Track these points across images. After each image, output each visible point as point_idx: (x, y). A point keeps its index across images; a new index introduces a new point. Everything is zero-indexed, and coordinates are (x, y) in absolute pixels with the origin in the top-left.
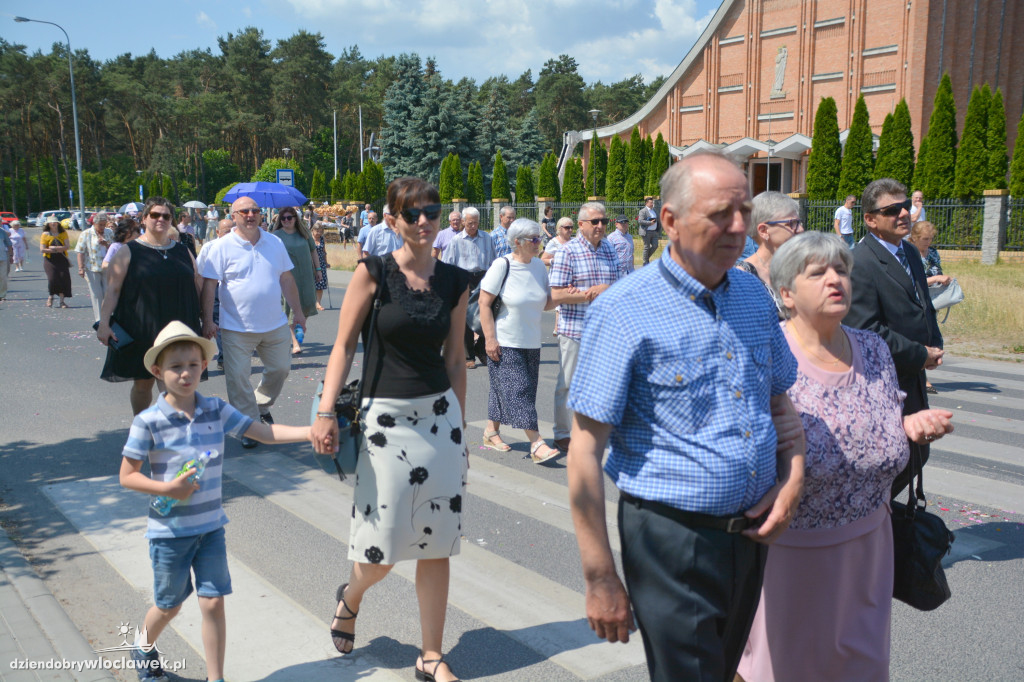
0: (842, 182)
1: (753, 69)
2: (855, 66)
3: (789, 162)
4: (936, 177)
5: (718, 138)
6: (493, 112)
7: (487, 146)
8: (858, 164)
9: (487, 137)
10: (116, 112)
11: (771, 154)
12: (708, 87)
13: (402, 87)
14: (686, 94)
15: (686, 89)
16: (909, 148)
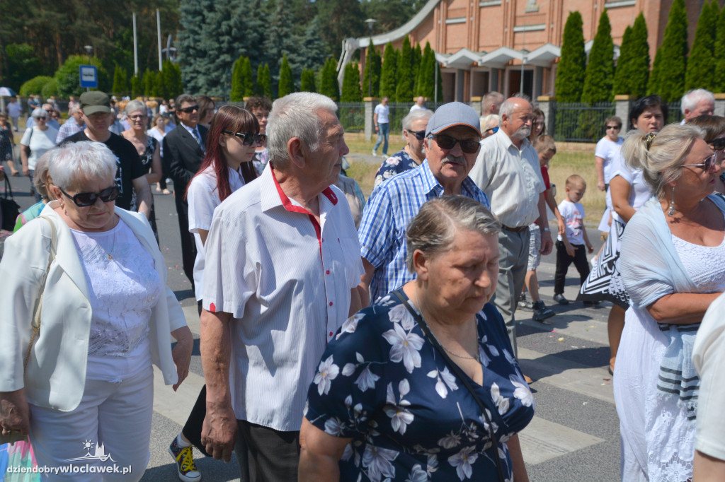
0: (586, 87)
3: (540, 69)
4: (669, 83)
5: (478, 47)
6: (280, 20)
7: (275, 51)
8: (600, 71)
9: (274, 42)
11: (525, 62)
12: (470, 1)
14: (451, 7)
15: (452, 3)
16: (645, 57)
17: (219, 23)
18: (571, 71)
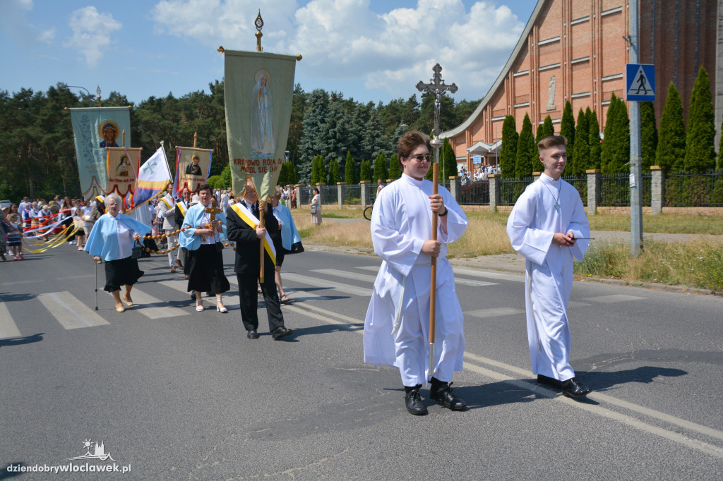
1: (535, 91)
2: (597, 87)
6: (373, 125)
7: (369, 147)
9: (369, 141)
10: (148, 133)
12: (508, 104)
13: (314, 111)
14: (495, 109)
15: (495, 106)
17: (328, 130)
18: (508, 156)
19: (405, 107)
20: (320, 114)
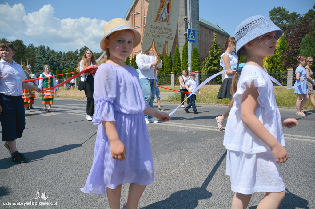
6: (64, 59)
9: (62, 65)
13: (40, 53)
17: (46, 60)
19: (73, 54)
20: (43, 54)
